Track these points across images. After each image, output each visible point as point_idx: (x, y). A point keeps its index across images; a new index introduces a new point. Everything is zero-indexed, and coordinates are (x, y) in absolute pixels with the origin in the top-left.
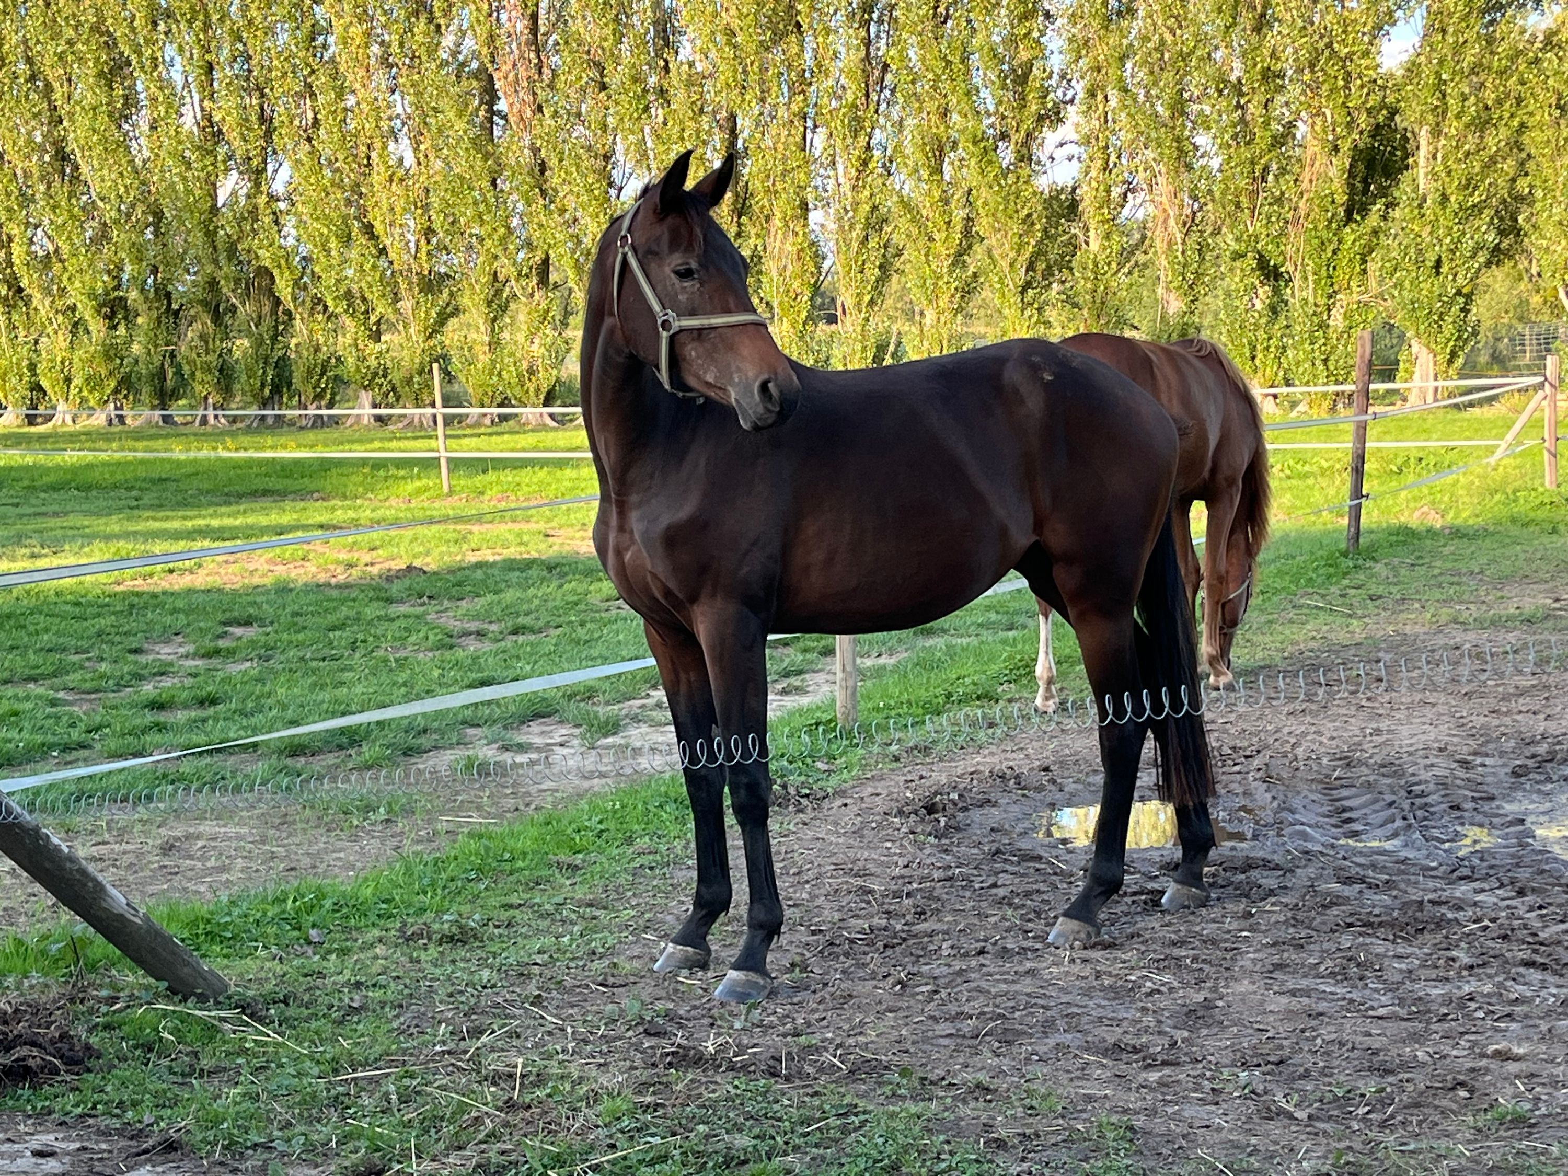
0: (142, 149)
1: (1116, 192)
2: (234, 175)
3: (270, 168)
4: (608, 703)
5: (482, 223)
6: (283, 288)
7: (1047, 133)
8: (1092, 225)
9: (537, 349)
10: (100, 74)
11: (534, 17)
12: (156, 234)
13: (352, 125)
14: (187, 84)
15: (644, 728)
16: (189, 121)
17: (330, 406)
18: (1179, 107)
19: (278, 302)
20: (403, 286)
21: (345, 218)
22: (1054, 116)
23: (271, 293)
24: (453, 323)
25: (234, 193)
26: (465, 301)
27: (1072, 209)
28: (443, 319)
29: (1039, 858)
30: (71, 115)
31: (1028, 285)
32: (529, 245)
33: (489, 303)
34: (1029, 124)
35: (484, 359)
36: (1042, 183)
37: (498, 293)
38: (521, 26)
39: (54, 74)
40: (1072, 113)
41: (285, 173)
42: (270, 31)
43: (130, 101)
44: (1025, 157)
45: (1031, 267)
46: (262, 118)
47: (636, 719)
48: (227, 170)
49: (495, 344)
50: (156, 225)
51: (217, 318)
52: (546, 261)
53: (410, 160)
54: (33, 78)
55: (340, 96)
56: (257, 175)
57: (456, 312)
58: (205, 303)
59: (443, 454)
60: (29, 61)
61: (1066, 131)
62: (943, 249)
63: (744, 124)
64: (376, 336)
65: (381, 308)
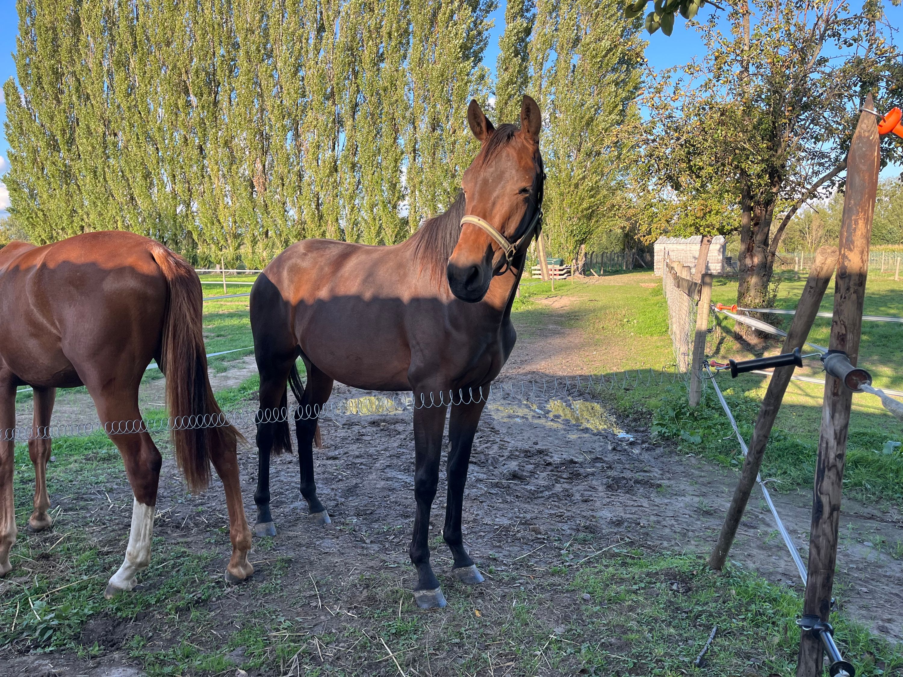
0: (155, 198)
1: (418, 218)
2: (182, 205)
3: (192, 204)
4: (229, 361)
5: (250, 220)
6: (195, 237)
7: (400, 202)
8: (412, 226)
9: (265, 254)
10: (143, 176)
11: (264, 166)
12: (159, 220)
13: (214, 193)
14: (168, 181)
15: (236, 370)
16: (168, 189)
17: (208, 268)
18: (434, 196)
19: (194, 240)
20: (228, 236)
21: (212, 217)
22: (402, 197)
23: (192, 238)
24: (242, 247)
25: (182, 210)
26: (245, 241)
27: (407, 223)
28: (239, 245)
29: (331, 420)
30: (134, 187)
31: (395, 241)
32: (262, 226)
33: (252, 242)
34: (396, 199)
35: (250, 257)
36: (400, 216)
37: (254, 239)
38: (261, 167)
39: (129, 176)
40: (407, 198)
41: (196, 205)
42: (191, 166)
43: (151, 183)
44: (395, 207)
45: (396, 237)
46: (189, 190)
47: (234, 367)
48: (180, 204)
49: (253, 253)
50: (159, 218)
51: (177, 243)
52: (267, 231)
53: (230, 203)
54: (123, 177)
55: (211, 185)
56: (188, 206)
57: (243, 243)
58: (173, 240)
59: (224, 283)
60: (122, 172)
61: (406, 202)
62: (373, 232)
63: (321, 196)
64: (221, 250)
65: (222, 242)
